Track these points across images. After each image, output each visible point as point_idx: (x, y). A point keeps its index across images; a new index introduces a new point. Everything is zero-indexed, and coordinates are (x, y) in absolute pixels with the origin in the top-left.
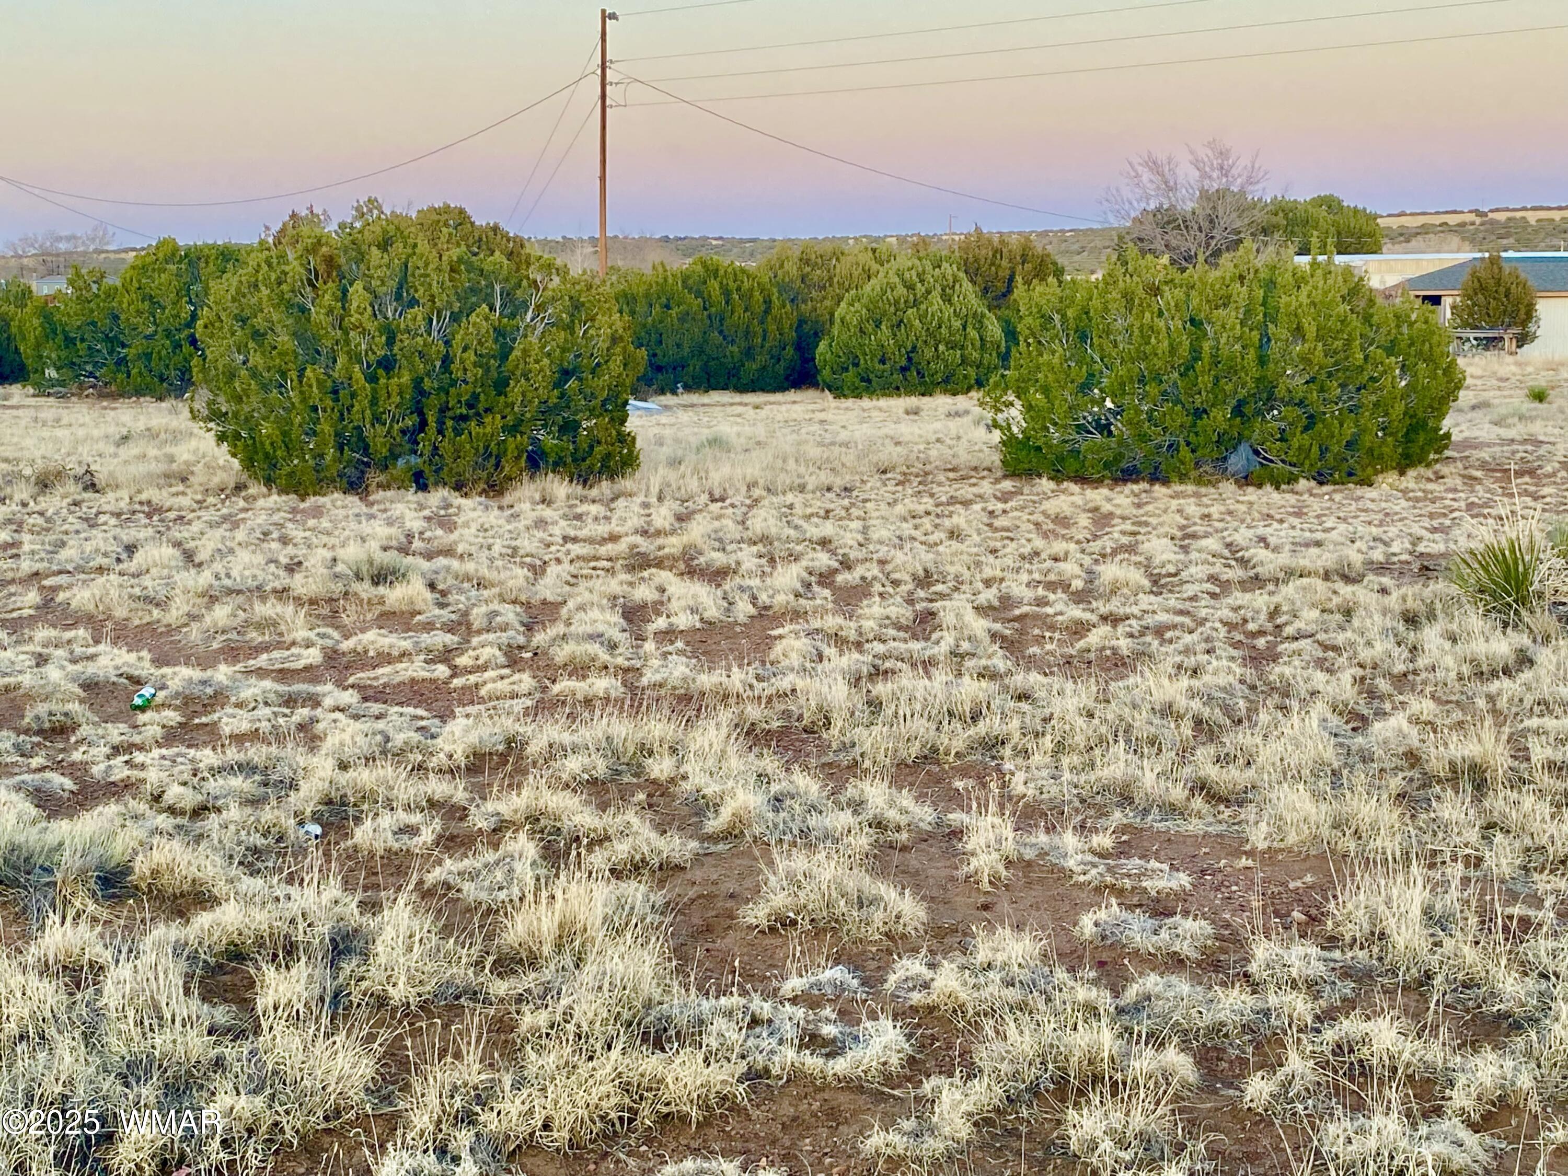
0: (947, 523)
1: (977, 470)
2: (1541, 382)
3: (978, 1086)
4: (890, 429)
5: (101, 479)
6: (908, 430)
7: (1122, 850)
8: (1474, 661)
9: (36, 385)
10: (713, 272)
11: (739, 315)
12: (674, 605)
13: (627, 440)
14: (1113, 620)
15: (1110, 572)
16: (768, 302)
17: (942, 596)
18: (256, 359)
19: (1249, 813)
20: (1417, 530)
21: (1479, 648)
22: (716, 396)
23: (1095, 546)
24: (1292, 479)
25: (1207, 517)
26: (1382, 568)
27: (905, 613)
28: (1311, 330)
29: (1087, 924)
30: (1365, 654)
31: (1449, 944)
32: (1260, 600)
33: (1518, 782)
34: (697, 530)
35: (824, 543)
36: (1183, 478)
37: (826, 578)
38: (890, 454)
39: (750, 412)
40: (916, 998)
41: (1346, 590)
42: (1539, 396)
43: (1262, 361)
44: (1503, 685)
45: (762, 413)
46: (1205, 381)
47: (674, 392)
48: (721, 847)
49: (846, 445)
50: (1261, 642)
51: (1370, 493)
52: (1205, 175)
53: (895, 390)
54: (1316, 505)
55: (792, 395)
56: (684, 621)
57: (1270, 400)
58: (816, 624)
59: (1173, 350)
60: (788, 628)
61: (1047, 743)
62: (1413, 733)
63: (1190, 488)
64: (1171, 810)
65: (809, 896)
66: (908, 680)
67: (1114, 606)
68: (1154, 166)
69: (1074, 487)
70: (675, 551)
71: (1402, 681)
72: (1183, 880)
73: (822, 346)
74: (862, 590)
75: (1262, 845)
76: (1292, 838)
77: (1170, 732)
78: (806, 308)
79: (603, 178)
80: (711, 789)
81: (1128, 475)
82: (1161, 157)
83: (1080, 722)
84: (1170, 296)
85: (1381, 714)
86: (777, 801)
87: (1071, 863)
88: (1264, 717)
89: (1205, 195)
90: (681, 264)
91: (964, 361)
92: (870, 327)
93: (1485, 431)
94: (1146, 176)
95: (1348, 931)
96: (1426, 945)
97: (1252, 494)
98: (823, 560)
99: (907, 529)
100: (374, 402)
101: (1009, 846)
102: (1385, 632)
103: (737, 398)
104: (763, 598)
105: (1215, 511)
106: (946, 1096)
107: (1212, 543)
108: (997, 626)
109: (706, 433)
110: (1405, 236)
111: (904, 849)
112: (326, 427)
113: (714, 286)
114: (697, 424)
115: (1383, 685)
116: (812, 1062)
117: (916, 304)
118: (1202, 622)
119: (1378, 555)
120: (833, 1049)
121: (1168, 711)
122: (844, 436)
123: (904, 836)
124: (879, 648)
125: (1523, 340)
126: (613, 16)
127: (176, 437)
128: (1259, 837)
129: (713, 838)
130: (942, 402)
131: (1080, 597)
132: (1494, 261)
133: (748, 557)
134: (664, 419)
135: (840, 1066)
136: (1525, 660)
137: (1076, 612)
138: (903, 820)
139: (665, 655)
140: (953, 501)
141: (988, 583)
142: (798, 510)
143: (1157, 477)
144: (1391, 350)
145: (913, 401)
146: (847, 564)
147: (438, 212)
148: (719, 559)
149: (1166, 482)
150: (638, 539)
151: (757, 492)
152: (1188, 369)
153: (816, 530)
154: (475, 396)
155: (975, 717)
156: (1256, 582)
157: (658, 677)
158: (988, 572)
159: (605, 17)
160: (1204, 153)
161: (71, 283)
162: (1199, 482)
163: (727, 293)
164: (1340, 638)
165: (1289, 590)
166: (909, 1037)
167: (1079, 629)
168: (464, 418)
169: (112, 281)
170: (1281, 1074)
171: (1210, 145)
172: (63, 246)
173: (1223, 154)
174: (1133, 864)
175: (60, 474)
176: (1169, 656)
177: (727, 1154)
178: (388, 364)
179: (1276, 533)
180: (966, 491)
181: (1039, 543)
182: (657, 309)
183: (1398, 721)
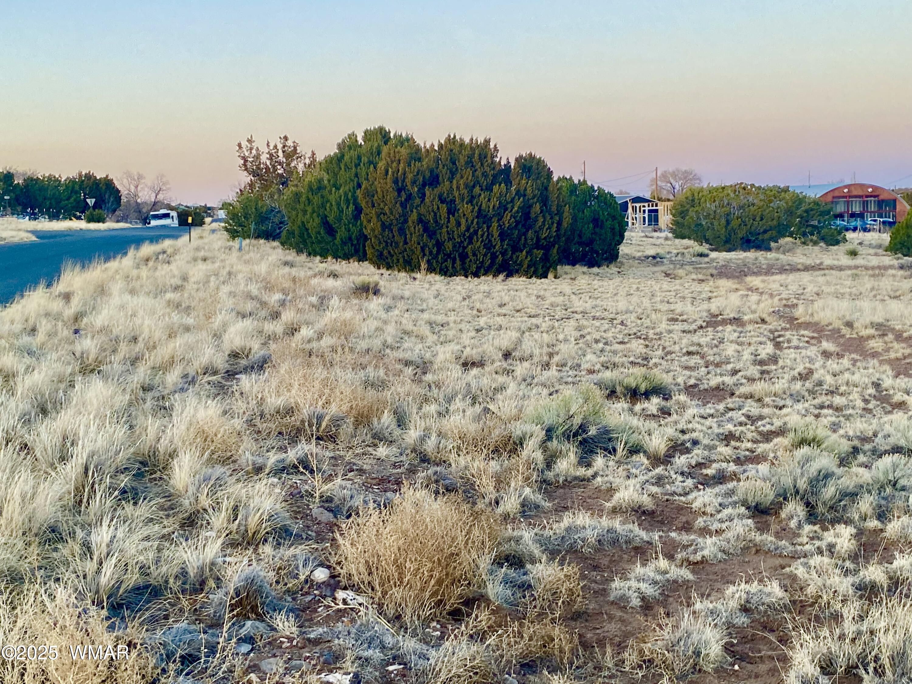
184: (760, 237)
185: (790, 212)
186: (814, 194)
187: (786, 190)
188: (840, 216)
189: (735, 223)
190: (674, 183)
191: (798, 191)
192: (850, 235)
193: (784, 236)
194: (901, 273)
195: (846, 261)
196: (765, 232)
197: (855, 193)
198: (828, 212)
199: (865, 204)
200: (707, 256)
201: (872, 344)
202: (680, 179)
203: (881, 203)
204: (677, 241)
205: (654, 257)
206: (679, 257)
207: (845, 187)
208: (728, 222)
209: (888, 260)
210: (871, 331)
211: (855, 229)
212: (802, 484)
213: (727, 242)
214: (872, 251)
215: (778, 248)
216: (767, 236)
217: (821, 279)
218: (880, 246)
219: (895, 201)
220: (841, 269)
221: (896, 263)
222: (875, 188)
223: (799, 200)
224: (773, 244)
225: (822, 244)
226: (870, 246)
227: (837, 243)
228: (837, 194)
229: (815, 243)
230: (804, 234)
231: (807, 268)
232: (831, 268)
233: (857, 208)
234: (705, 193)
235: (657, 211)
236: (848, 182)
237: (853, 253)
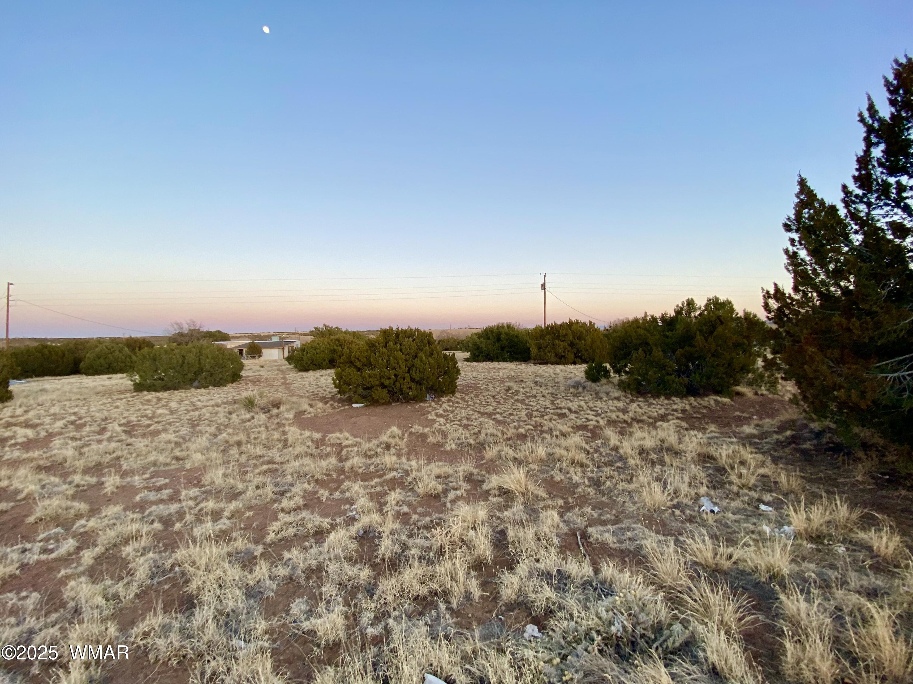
0: (115, 405)
1: (126, 391)
2: (262, 364)
3: (97, 549)
4: (103, 383)
6: (107, 383)
7: (152, 477)
8: (242, 420)
10: (46, 347)
11: (54, 358)
12: (18, 436)
13: (11, 392)
14: (158, 422)
15: (160, 411)
16: (64, 354)
17: (110, 423)
19: (186, 461)
20: (234, 394)
21: (243, 417)
22: (46, 378)
23: (157, 406)
24: (208, 387)
25: (187, 396)
26: (225, 403)
27: (98, 429)
28: (210, 357)
29: (138, 498)
30: (219, 422)
31: (228, 481)
32: (197, 413)
33: (248, 442)
34: (31, 414)
35: (75, 414)
36: (182, 388)
37: (73, 423)
38: (100, 389)
39: (57, 381)
40: (82, 530)
41: (216, 409)
42: (262, 367)
43: (200, 363)
44: (248, 424)
45: (61, 381)
46: (186, 368)
48: (23, 502)
49: (87, 388)
50: (196, 422)
51: (226, 388)
53: (105, 373)
54: (213, 391)
55: (72, 376)
56: (20, 440)
57: (202, 371)
58: (67, 435)
59: (178, 362)
60: (57, 437)
61: (134, 455)
62: (227, 437)
63: (183, 390)
64: (166, 465)
65: (49, 511)
66: (94, 446)
67: (160, 419)
68: (178, 324)
69: (153, 393)
70: (22, 421)
71: (227, 426)
72: (167, 481)
73: (82, 364)
74: (84, 425)
75: (189, 468)
76: (196, 465)
77: (170, 446)
78: (76, 355)
80: (20, 486)
81: (168, 389)
83: (144, 448)
84: (176, 351)
85: (221, 434)
86: (43, 487)
87: (136, 484)
88: (193, 439)
89: (190, 330)
90: (36, 344)
91: (126, 366)
92: (97, 359)
93: (250, 374)
94: (175, 326)
95: (207, 483)
96: (222, 482)
97: (199, 390)
98: (73, 418)
99: (102, 407)
101: (118, 484)
102: (224, 416)
103: (54, 378)
104: (50, 431)
105: (189, 395)
106: (86, 555)
107: (187, 402)
108: (125, 428)
109: (41, 388)
110: (236, 338)
111: (85, 491)
114: (38, 386)
115: (222, 427)
116: (44, 557)
117: (111, 353)
118: (181, 420)
119: (225, 401)
120: (52, 551)
121: (169, 442)
122: (87, 385)
123: (85, 488)
124: (87, 439)
125: (260, 356)
126: (12, 284)
128: (188, 466)
129: (20, 501)
130: (119, 375)
131: (150, 418)
132: (253, 343)
133: (47, 420)
134: (27, 385)
135: (53, 555)
136: (253, 418)
137: (149, 422)
138: (86, 483)
139: (12, 451)
140: (118, 399)
141: (124, 418)
142: (68, 406)
143: (175, 388)
144: (229, 359)
145: (110, 376)
146: (80, 418)
148: (37, 421)
149: (177, 390)
150: (9, 419)
151: (54, 402)
152: (182, 366)
153: (71, 411)
155: (114, 452)
156: (197, 409)
157: (9, 457)
158: (125, 415)
159: (9, 284)
160: (189, 322)
162: (186, 389)
163: (50, 352)
164: (214, 419)
165: (204, 410)
166: (77, 542)
167: (149, 426)
170: (184, 522)
173: (194, 322)
174: (154, 480)
176: (172, 429)
177: (10, 591)
179: (203, 398)
180: (122, 396)
181: (141, 407)
183: (224, 435)
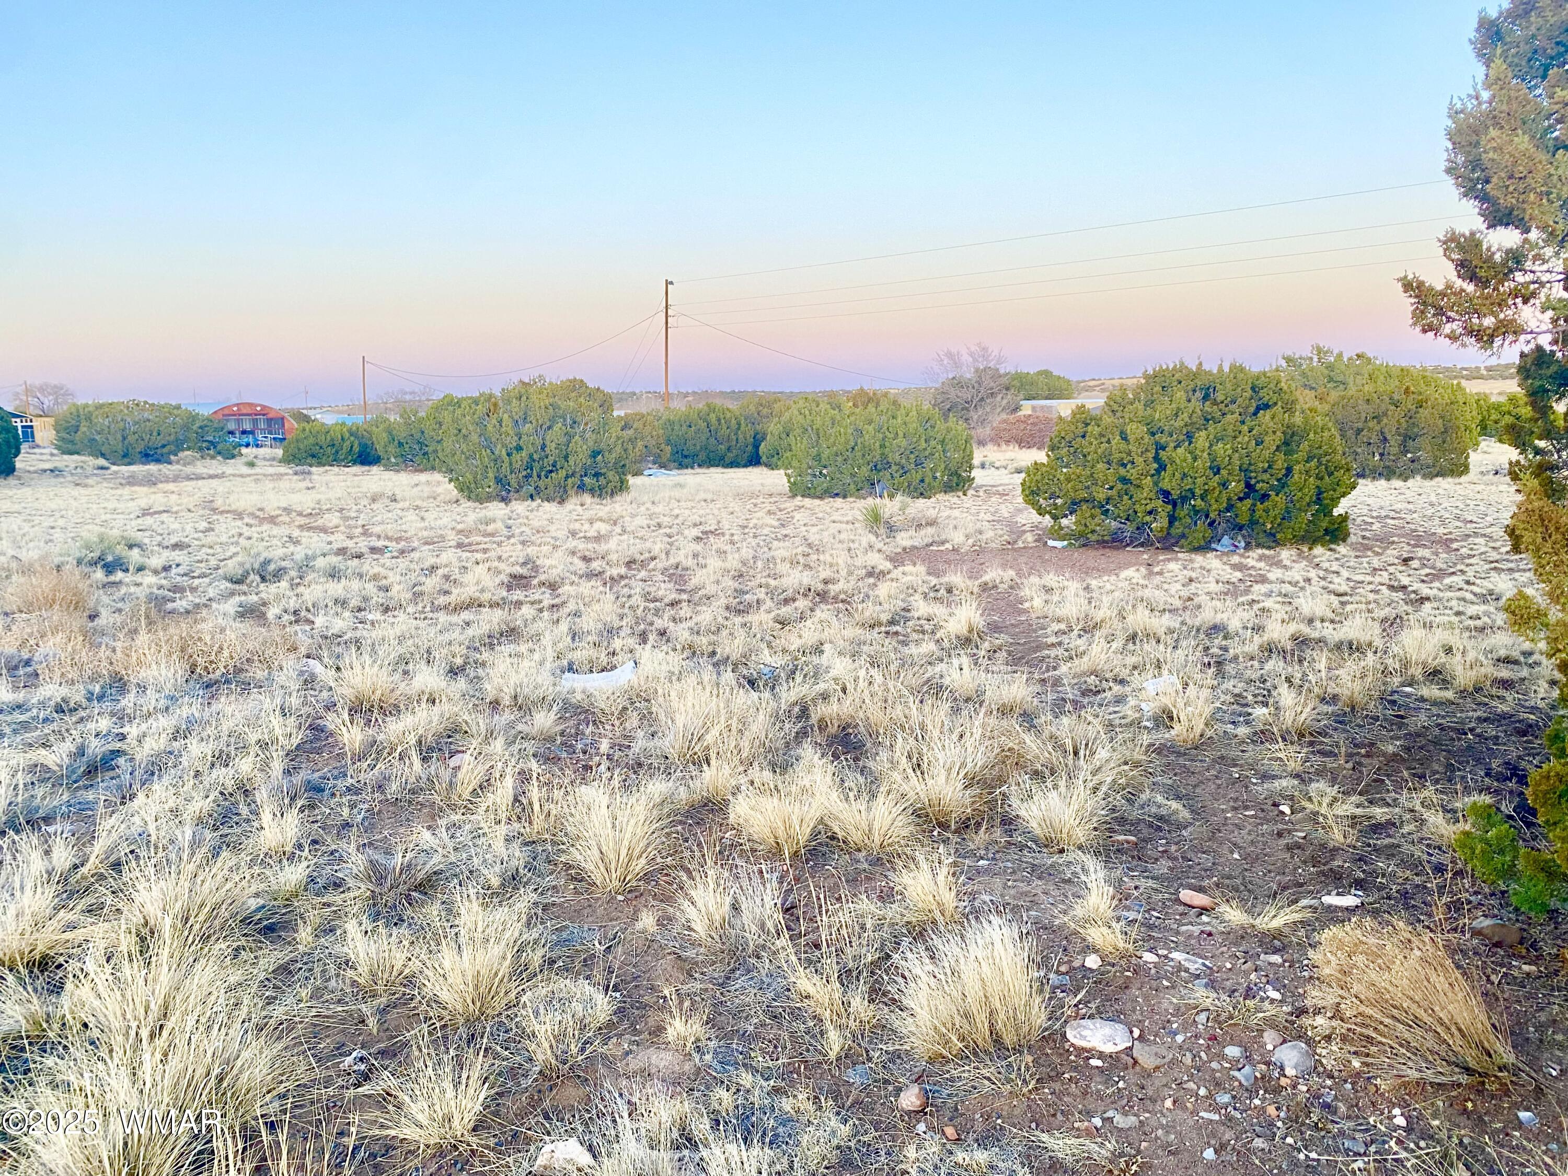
4: (768, 481)
5: (398, 497)
6: (773, 481)
9: (385, 466)
10: (711, 409)
11: (724, 431)
16: (739, 424)
18: (464, 446)
22: (712, 470)
39: (718, 475)
45: (723, 476)
47: (692, 468)
52: (975, 360)
55: (750, 469)
68: (950, 355)
73: (763, 444)
78: (758, 428)
79: (666, 363)
82: (954, 350)
89: (976, 370)
92: (784, 436)
94: (946, 361)
100: (511, 464)
112: (491, 475)
113: (713, 417)
122: (743, 483)
126: (671, 283)
127: (439, 483)
147: (570, 381)
154: (555, 462)
159: (668, 283)
160: (975, 349)
161: (401, 416)
163: (719, 420)
168: (551, 471)
169: (422, 414)
171: (979, 344)
172: (408, 397)
173: (985, 349)
175: (382, 495)
178: (519, 448)
182: (684, 428)
184: (159, 451)
185: (186, 427)
186: (206, 412)
187: (178, 407)
188: (231, 433)
189: (132, 439)
190: (42, 398)
191: (191, 409)
192: (244, 450)
193: (183, 450)
194: (296, 477)
195: (245, 470)
196: (164, 446)
197: (245, 411)
198: (222, 429)
199: (255, 422)
200: (107, 468)
201: (280, 519)
202: (50, 394)
203: (269, 421)
204: (66, 457)
205: (52, 471)
206: (79, 470)
207: (235, 405)
208: (124, 438)
209: (283, 469)
210: (280, 512)
211: (247, 445)
212: (256, 566)
213: (124, 456)
214: (267, 463)
215: (178, 462)
216: (165, 450)
217: (228, 484)
218: (274, 459)
219: (283, 419)
220: (242, 476)
221: (291, 472)
222: (263, 407)
223: (194, 417)
224: (172, 457)
225: (219, 458)
226: (265, 459)
227: (233, 457)
228: (226, 412)
229: (213, 457)
230: (201, 449)
231: (211, 477)
232: (234, 475)
233: (248, 426)
234: (91, 409)
235: (31, 427)
236: (235, 401)
237: (251, 464)
